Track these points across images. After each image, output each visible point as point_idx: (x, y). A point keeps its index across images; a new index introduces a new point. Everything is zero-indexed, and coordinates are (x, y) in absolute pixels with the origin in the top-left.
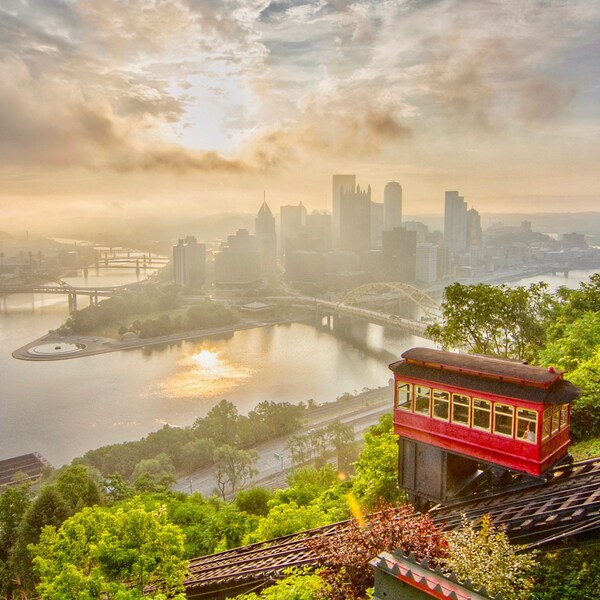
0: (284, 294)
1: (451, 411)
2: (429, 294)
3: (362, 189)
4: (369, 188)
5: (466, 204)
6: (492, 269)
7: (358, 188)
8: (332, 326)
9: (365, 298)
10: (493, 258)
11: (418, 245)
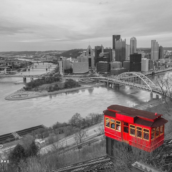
0: (96, 76)
2: (146, 75)
3: (123, 40)
4: (125, 40)
5: (159, 44)
6: (168, 67)
7: (121, 40)
8: (113, 87)
9: (124, 78)
10: (168, 63)
11: (142, 59)
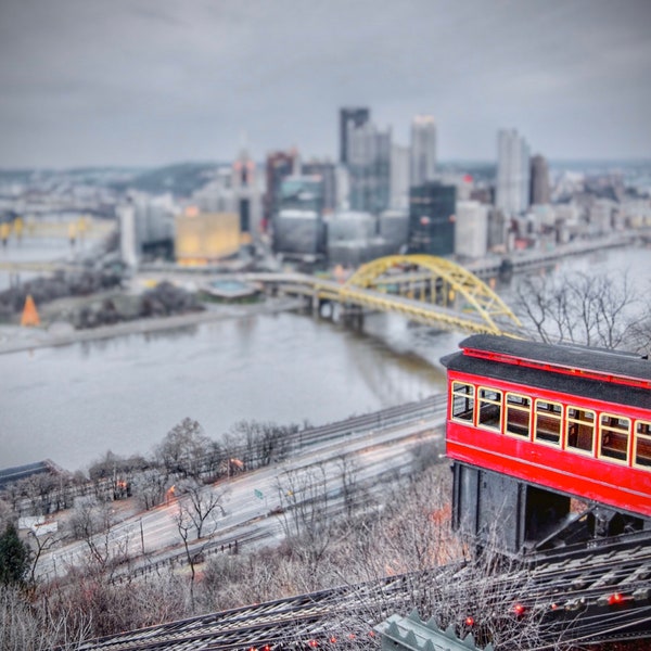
1: (532, 426)
5: (529, 146)
6: (566, 238)
8: (339, 315)
